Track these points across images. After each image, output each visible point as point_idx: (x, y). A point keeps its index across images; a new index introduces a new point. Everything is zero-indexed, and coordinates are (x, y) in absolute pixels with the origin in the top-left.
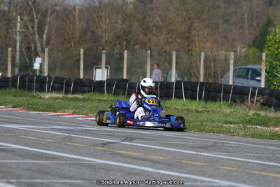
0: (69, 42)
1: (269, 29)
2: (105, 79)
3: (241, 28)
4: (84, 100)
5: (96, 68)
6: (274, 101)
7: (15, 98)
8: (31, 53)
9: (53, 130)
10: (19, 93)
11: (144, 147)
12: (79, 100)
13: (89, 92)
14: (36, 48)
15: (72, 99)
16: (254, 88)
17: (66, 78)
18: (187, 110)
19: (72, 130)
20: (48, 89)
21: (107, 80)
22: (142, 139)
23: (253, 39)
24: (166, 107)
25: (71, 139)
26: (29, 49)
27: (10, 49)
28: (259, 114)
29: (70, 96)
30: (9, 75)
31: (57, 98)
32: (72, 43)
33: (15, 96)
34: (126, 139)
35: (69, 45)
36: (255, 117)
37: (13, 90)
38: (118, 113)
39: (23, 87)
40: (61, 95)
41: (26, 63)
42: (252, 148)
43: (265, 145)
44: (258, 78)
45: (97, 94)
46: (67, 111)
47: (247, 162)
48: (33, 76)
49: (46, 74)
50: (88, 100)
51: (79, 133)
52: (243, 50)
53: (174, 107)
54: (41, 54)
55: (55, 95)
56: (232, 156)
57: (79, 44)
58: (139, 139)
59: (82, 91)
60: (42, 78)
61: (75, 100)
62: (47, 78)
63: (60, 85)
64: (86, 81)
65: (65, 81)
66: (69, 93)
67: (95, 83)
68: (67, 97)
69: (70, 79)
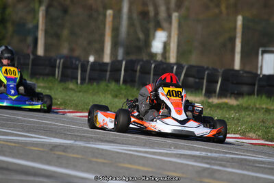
0: (218, 5)
4: (240, 108)
5: (264, 52)
7: (116, 100)
8: (147, 22)
9: (181, 156)
10: (123, 92)
12: (230, 107)
13: (251, 94)
14: (157, 14)
15: (219, 106)
17: (207, 69)
19: (215, 159)
25: (212, 173)
26: (144, 14)
27: (109, 12)
29: (215, 101)
30: (107, 59)
32: (223, 8)
33: (116, 96)
35: (217, 11)
37: (113, 85)
39: (129, 81)
41: (139, 39)
45: (264, 97)
48: (149, 63)
49: (172, 59)
50: (247, 108)
54: (165, 25)
57: (235, 9)
59: (236, 92)
60: (165, 66)
61: (224, 107)
62: (175, 68)
63: (197, 80)
64: (245, 75)
65: (206, 73)
66: (214, 95)
67: (260, 79)
68: (209, 103)
69: (216, 70)
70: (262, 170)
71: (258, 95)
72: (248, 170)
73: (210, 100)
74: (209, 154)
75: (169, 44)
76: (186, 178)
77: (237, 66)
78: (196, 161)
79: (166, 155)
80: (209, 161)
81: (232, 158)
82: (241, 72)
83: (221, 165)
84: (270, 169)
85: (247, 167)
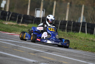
2: (41, 16)
4: (28, 28)
5: (37, 10)
9: (8, 42)
11: (58, 56)
12: (25, 27)
13: (32, 23)
15: (21, 27)
17: (18, 14)
18: (87, 39)
19: (18, 43)
20: (8, 19)
21: (43, 17)
22: (57, 52)
24: (75, 37)
25: (17, 48)
29: (20, 25)
31: (12, 25)
34: (49, 51)
38: (32, 34)
40: (15, 24)
45: (36, 25)
46: (17, 32)
49: (7, 10)
51: (22, 45)
53: (79, 37)
55: (11, 23)
58: (55, 52)
59: (27, 22)
60: (5, 12)
61: (23, 27)
62: (8, 13)
63: (15, 18)
64: (30, 17)
65: (18, 15)
66: (20, 23)
67: (35, 19)
68: (18, 25)
69: (21, 15)
70: (33, 47)
71: (34, 24)
72: (28, 47)
73: (19, 24)
74: (17, 42)
75: (7, 5)
76: (9, 49)
77: (28, 14)
78: (12, 44)
79: (3, 41)
80: (16, 44)
81: (24, 43)
82: (29, 16)
83: (20, 45)
84: (35, 47)
85: (28, 46)
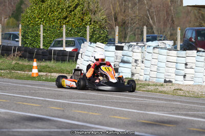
1: (22, 6)
3: (4, 5)
6: (28, 54)
16: (15, 47)
23: (12, 12)
28: (18, 63)
36: (16, 65)
42: (16, 87)
43: (24, 84)
44: (17, 40)
47: (14, 96)
52: (6, 20)
56: (4, 92)
